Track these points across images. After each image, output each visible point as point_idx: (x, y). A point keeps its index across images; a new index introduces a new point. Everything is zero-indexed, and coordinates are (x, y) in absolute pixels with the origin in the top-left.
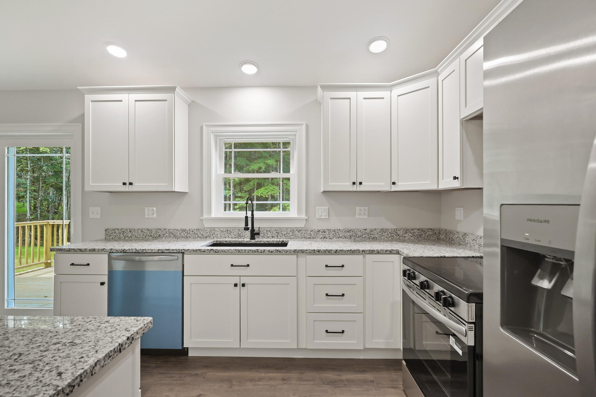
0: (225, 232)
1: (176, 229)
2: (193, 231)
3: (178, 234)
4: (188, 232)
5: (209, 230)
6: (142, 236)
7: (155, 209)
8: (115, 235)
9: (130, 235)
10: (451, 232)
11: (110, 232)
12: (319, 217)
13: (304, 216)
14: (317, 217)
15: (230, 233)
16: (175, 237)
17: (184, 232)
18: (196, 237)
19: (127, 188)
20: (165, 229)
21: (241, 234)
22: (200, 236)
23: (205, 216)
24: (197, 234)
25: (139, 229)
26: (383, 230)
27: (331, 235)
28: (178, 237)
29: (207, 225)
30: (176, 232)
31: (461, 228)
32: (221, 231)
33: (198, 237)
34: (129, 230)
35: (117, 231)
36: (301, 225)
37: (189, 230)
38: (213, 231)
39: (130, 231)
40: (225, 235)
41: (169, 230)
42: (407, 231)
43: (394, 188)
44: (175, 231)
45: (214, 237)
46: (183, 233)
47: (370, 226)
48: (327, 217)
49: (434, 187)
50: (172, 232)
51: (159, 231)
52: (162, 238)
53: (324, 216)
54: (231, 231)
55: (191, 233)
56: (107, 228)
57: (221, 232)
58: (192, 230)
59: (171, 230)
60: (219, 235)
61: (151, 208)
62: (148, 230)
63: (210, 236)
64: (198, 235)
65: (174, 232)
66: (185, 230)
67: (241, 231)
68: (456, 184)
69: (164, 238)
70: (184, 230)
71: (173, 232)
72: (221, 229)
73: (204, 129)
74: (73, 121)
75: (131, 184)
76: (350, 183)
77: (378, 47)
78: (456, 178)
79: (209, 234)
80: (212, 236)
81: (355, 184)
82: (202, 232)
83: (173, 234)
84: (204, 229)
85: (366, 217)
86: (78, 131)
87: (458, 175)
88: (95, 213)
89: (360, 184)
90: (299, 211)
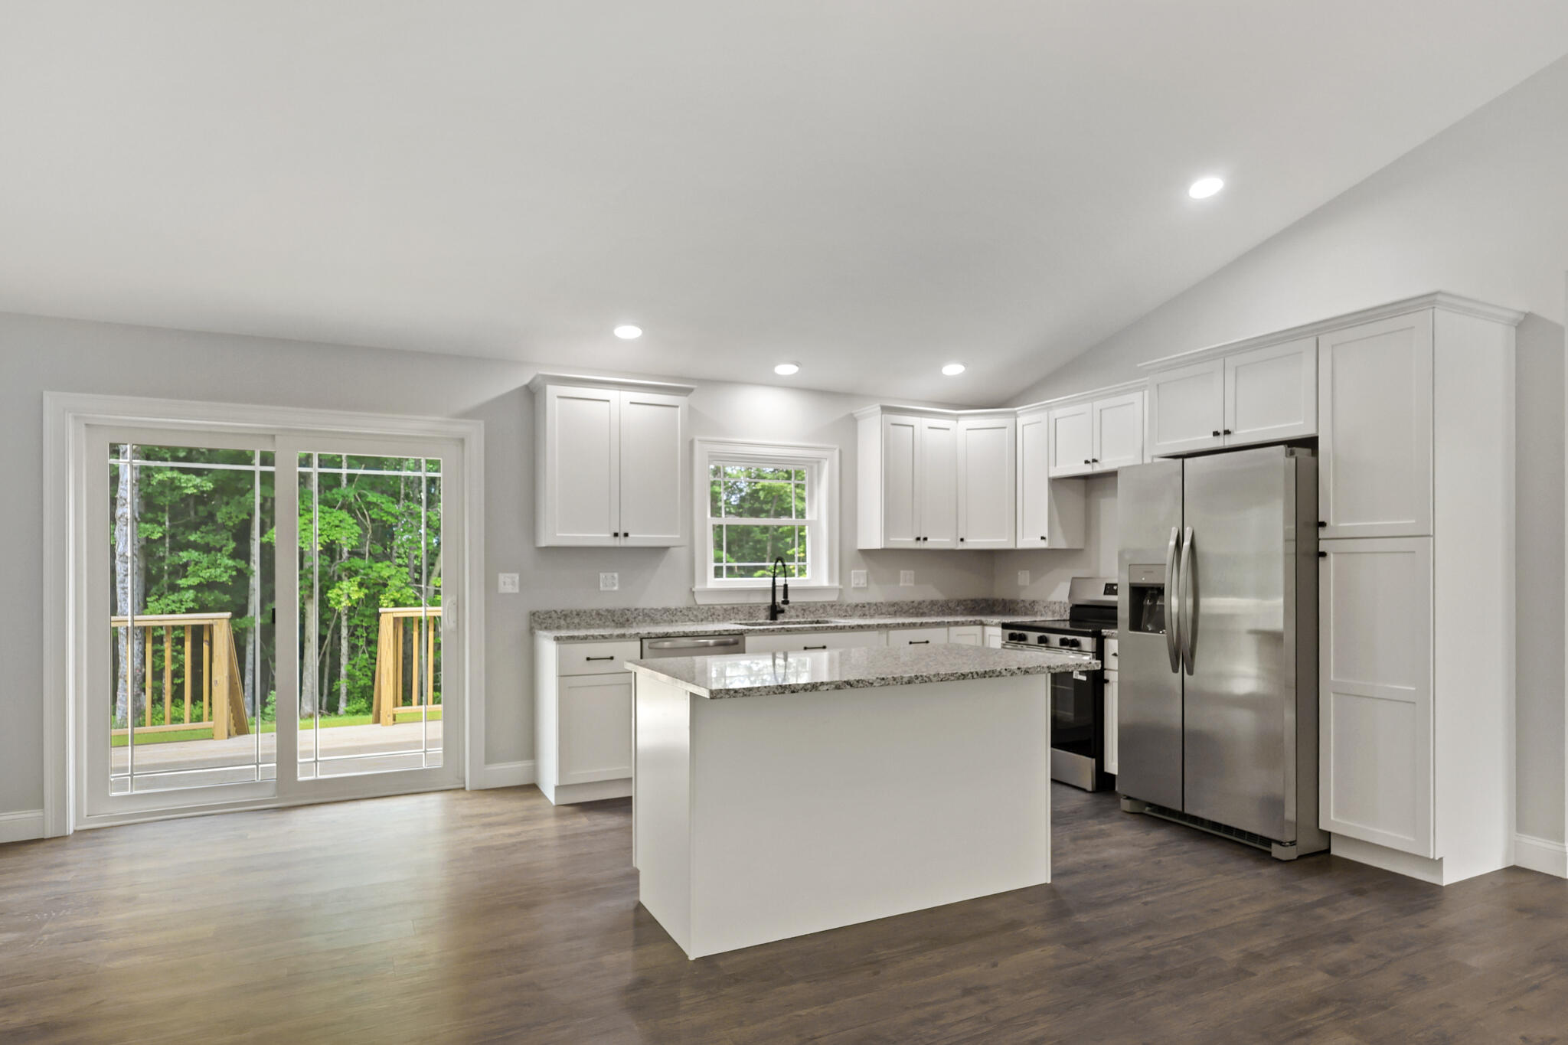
0: (730, 611)
1: (654, 608)
2: (681, 611)
3: (658, 617)
4: (674, 613)
5: (706, 609)
6: (598, 622)
7: (616, 575)
8: (550, 621)
9: (569, 623)
10: (1013, 602)
11: (542, 617)
12: (855, 586)
13: (836, 584)
14: (853, 585)
15: (737, 612)
16: (652, 621)
17: (667, 614)
18: (687, 621)
19: (622, 542)
20: (636, 610)
21: (754, 613)
22: (692, 618)
23: (698, 587)
24: (687, 616)
25: (592, 610)
26: (933, 603)
27: (872, 611)
29: (701, 601)
30: (654, 614)
31: (1026, 595)
32: (725, 609)
33: (690, 621)
34: (575, 613)
35: (554, 615)
36: (833, 598)
38: (712, 610)
39: (578, 614)
40: (729, 616)
41: (644, 609)
42: (959, 602)
43: (961, 546)
44: (653, 611)
45: (713, 619)
46: (665, 615)
47: (917, 597)
48: (865, 585)
49: (1011, 546)
50: (648, 613)
51: (627, 612)
52: (632, 623)
53: (862, 582)
54: (739, 609)
55: (679, 613)
56: (534, 609)
57: (723, 611)
58: (678, 610)
59: (646, 610)
60: (721, 617)
61: (609, 575)
62: (608, 611)
63: (707, 619)
66: (669, 610)
67: (753, 608)
68: (1044, 545)
69: (634, 624)
70: (666, 610)
71: (650, 614)
72: (725, 607)
73: (697, 446)
74: (469, 414)
75: (626, 535)
76: (913, 539)
77: (953, 369)
78: (1043, 538)
79: (706, 615)
80: (710, 619)
81: (918, 539)
82: (695, 613)
83: (650, 616)
84: (699, 608)
85: (912, 585)
86: (475, 432)
87: (1046, 535)
88: (508, 583)
89: (925, 539)
90: (830, 578)
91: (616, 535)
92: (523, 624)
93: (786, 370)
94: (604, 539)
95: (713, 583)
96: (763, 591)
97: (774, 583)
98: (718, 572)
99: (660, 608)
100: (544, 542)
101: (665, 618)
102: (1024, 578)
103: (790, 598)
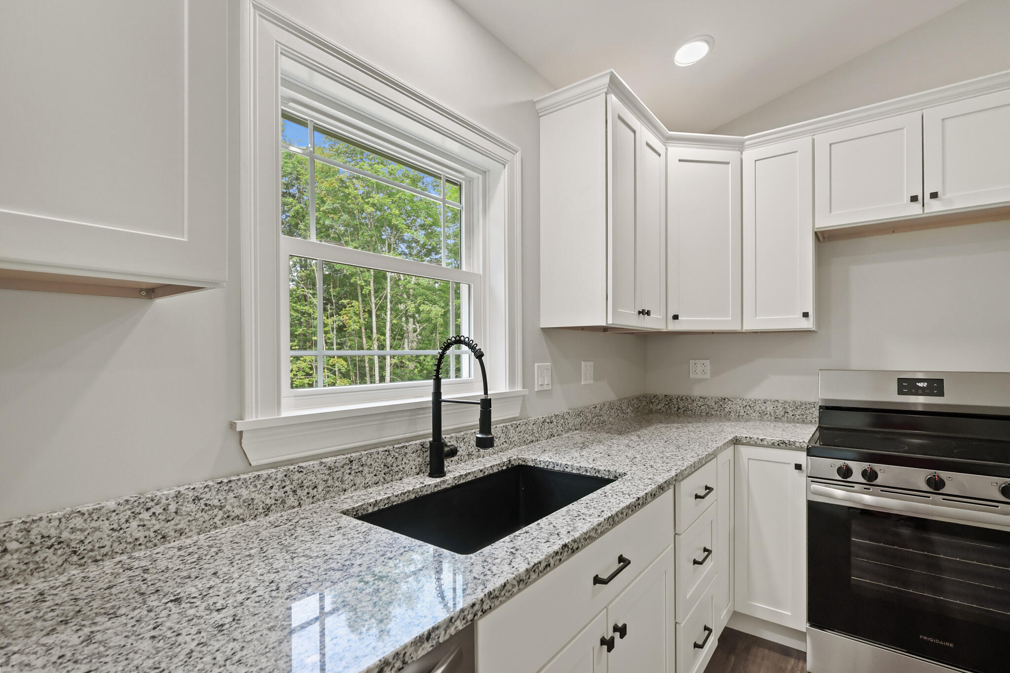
0: (342, 470)
1: (84, 509)
2: (197, 499)
4: (173, 508)
5: (280, 476)
10: (684, 398)
12: (540, 389)
14: (536, 390)
15: (361, 469)
16: (75, 558)
17: (146, 515)
18: (219, 523)
21: (395, 465)
22: (238, 511)
23: (253, 418)
24: (221, 508)
27: (559, 428)
28: (104, 551)
29: (263, 455)
30: (82, 530)
32: (330, 468)
33: (229, 522)
37: (178, 495)
38: (297, 476)
40: (342, 482)
41: (27, 526)
42: (629, 403)
44: (78, 522)
45: (300, 499)
46: (134, 524)
48: (550, 387)
49: (736, 327)
50: (53, 532)
53: (547, 381)
54: (363, 460)
57: (327, 472)
58: (191, 494)
59: (44, 523)
60: (320, 488)
63: (283, 502)
64: (228, 507)
65: (73, 530)
66: (150, 504)
67: (393, 453)
68: (805, 324)
70: (139, 507)
71: (65, 535)
72: (329, 461)
76: (636, 312)
77: (692, 52)
78: (806, 315)
79: (280, 494)
80: (292, 500)
81: (641, 314)
82: (244, 493)
85: (591, 382)
87: (810, 310)
89: (648, 313)
90: (512, 381)
97: (437, 393)
99: (112, 505)
101: (133, 529)
102: (700, 369)
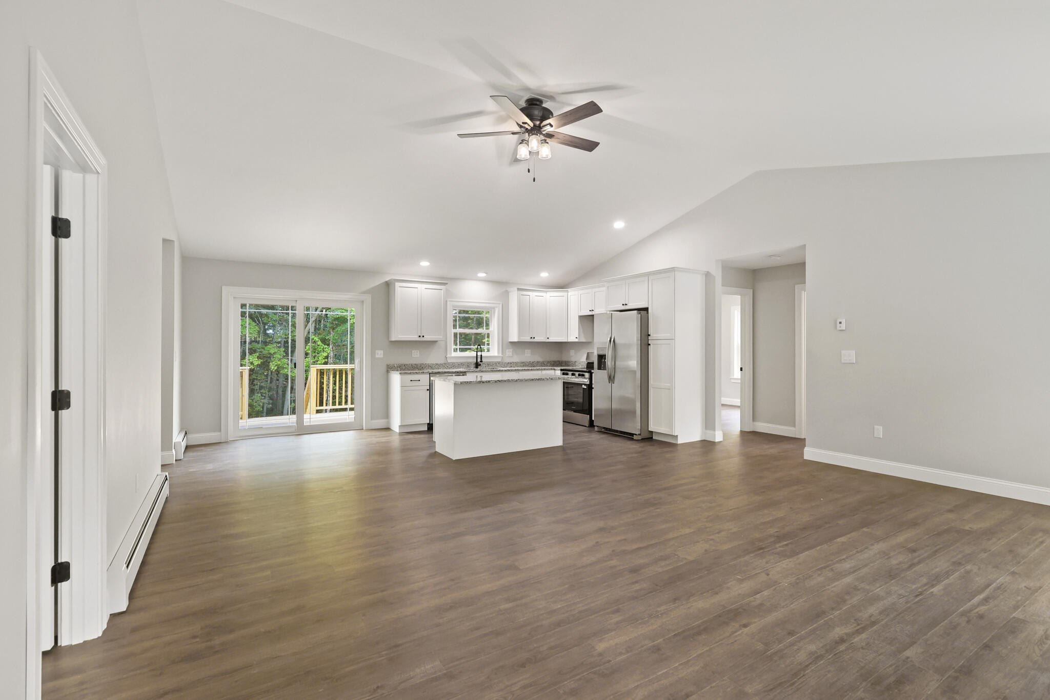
0: (460, 365)
3: (434, 367)
6: (412, 368)
7: (418, 351)
8: (394, 368)
9: (404, 368)
11: (392, 366)
13: (500, 355)
14: (507, 355)
16: (431, 368)
19: (422, 339)
20: (426, 364)
21: (470, 366)
22: (446, 367)
23: (448, 356)
25: (410, 364)
26: (538, 362)
27: (514, 365)
29: (449, 360)
31: (573, 359)
32: (458, 364)
34: (403, 365)
35: (396, 366)
36: (499, 360)
38: (454, 364)
39: (406, 365)
41: (429, 364)
42: (548, 362)
43: (548, 341)
44: (432, 364)
46: (436, 366)
47: (532, 360)
48: (512, 356)
49: (566, 341)
51: (422, 365)
52: (424, 369)
53: (511, 354)
54: (464, 364)
55: (441, 365)
56: (389, 363)
61: (416, 351)
62: (415, 364)
67: (469, 364)
68: (577, 340)
70: (437, 364)
72: (458, 362)
73: (448, 303)
74: (364, 293)
75: (423, 336)
76: (529, 338)
77: (544, 275)
78: (576, 338)
79: (451, 366)
80: (453, 367)
81: (531, 338)
82: (447, 365)
83: (430, 366)
84: (449, 363)
85: (530, 355)
86: (368, 299)
87: (578, 336)
88: (380, 354)
89: (534, 338)
90: (498, 352)
91: (420, 336)
92: (384, 369)
93: (482, 275)
94: (415, 338)
95: (454, 354)
96: (473, 357)
97: (477, 354)
98: (455, 350)
99: (434, 364)
100: (393, 339)
102: (572, 352)
103: (483, 360)
